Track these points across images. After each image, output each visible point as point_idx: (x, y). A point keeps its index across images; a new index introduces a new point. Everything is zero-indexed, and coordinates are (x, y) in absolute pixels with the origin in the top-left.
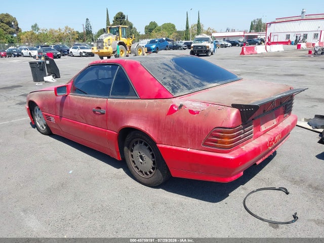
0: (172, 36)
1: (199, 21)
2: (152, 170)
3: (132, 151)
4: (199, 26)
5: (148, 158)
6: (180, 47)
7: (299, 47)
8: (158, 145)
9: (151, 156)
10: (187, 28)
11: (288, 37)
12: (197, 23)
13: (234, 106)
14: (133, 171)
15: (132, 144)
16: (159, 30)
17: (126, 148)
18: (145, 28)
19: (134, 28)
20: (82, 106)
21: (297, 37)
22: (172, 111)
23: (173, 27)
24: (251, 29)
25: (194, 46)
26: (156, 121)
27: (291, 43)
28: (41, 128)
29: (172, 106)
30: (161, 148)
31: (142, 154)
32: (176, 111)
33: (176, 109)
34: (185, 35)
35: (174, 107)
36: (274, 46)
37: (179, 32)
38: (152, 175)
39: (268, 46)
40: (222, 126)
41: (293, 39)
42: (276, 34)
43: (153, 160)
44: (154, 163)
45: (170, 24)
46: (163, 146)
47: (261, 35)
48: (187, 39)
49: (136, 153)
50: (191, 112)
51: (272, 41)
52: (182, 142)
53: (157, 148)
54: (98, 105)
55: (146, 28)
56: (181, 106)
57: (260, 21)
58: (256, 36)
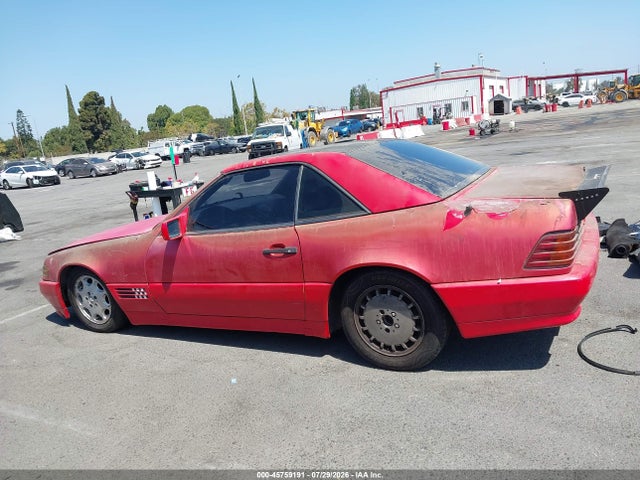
0: (205, 128)
1: (256, 97)
2: (413, 339)
3: (361, 312)
4: (257, 106)
5: (405, 318)
6: (234, 147)
7: (446, 126)
8: (436, 286)
9: (410, 313)
10: (236, 111)
11: (420, 111)
12: (252, 101)
13: (563, 195)
14: (367, 349)
15: (360, 298)
16: (177, 120)
17: (346, 311)
18: (149, 120)
19: (125, 121)
20: (230, 250)
21: (435, 110)
22: (451, 221)
23: (205, 112)
24: (352, 103)
25: (253, 145)
26: (422, 244)
27: (428, 123)
28: (95, 321)
29: (450, 214)
30: (442, 290)
31: (388, 313)
32: (460, 220)
33: (461, 217)
34: (235, 124)
35: (455, 215)
36: (407, 129)
37: (218, 121)
38: (414, 347)
39: (397, 130)
40: (557, 229)
41: (429, 114)
42: (401, 108)
43: (417, 318)
44: (418, 323)
45: (196, 107)
46: (447, 285)
47: (373, 114)
48: (238, 132)
49: (372, 315)
50: (492, 216)
51: (401, 120)
52: (484, 272)
53: (433, 292)
54: (275, 240)
55: (151, 119)
56: (469, 210)
57: (364, 88)
58: (363, 117)
